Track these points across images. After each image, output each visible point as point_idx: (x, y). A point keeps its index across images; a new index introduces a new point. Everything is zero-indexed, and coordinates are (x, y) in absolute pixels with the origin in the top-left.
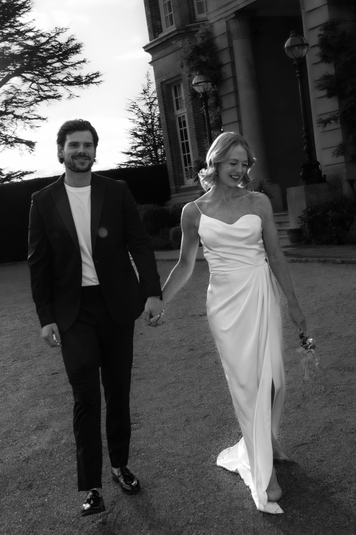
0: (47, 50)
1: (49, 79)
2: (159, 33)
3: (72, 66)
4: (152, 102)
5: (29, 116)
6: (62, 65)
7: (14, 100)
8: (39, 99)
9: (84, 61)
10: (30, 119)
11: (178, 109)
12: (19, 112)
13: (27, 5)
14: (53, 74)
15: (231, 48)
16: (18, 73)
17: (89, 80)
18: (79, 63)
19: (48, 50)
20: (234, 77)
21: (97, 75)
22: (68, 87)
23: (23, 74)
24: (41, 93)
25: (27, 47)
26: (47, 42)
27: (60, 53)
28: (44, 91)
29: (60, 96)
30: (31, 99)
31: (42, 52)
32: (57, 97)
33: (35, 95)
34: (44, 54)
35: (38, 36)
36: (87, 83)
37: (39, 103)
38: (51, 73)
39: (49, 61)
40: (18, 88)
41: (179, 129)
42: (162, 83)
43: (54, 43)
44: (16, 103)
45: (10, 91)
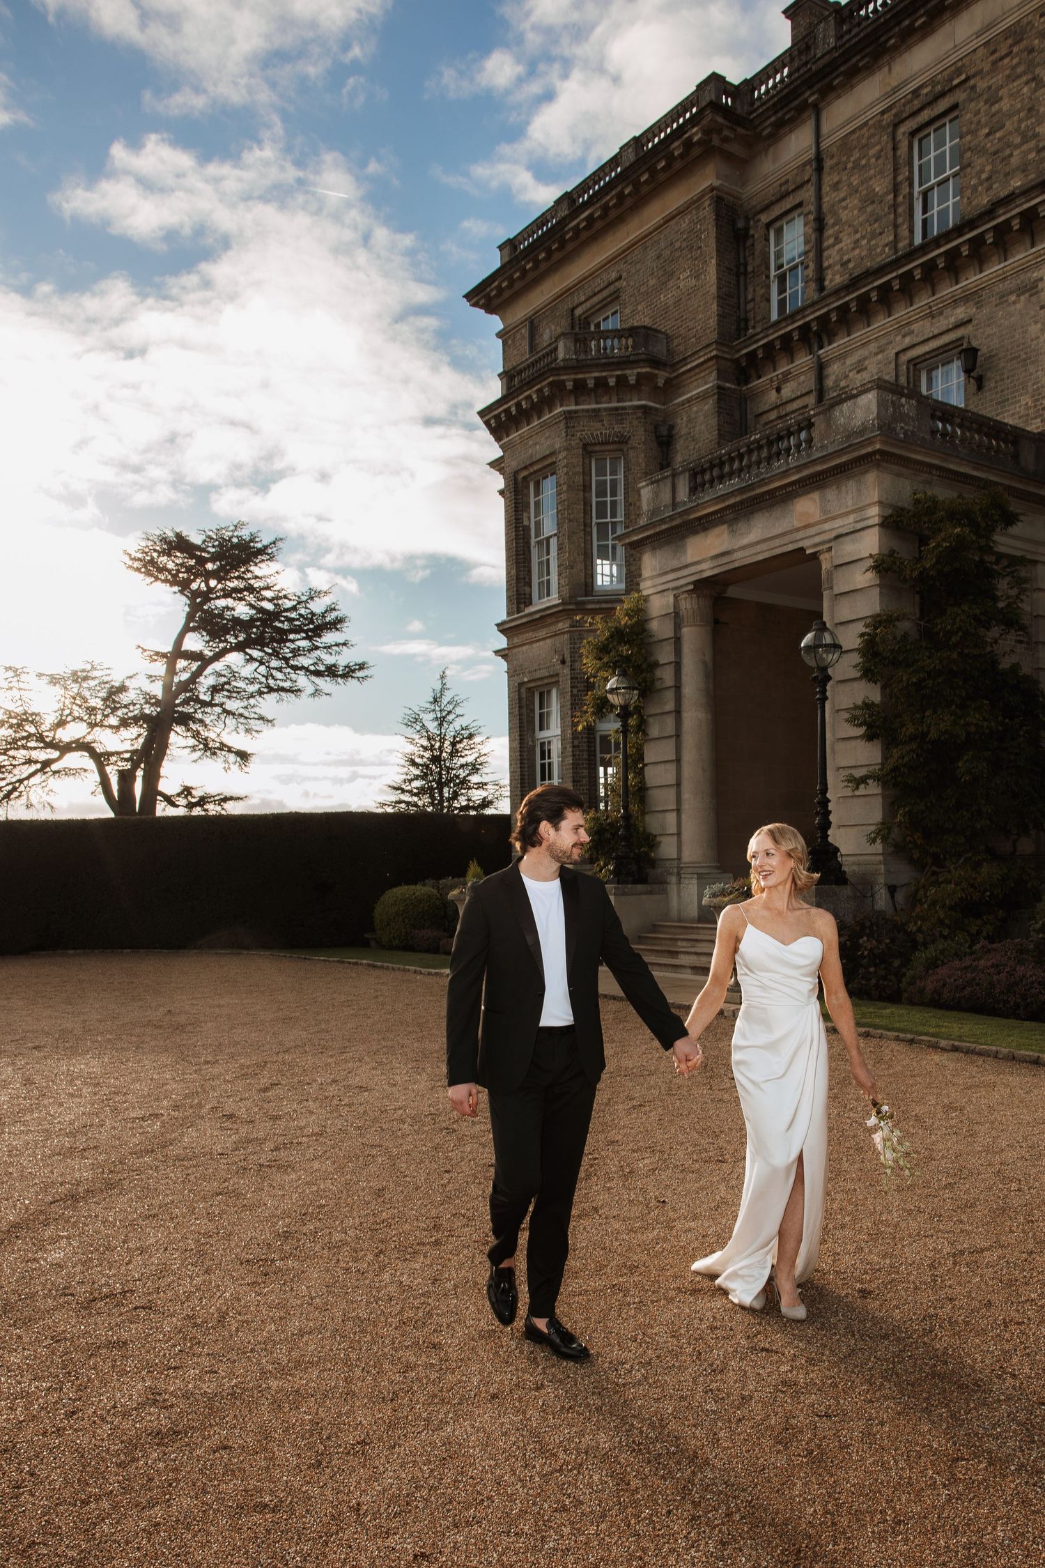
0: (290, 620)
1: (287, 663)
2: (526, 606)
3: (325, 648)
4: (444, 717)
5: (246, 714)
6: (310, 644)
7: (227, 687)
8: (265, 690)
9: (344, 644)
10: (246, 718)
11: (541, 729)
12: (232, 705)
13: (270, 551)
14: (294, 656)
15: (677, 640)
16: (240, 647)
17: (348, 673)
18: (337, 645)
19: (294, 620)
20: (678, 688)
21: (362, 666)
22: (313, 678)
23: (248, 650)
24: (271, 682)
25: (261, 610)
26: (294, 608)
27: (311, 626)
28: (276, 680)
29: (299, 690)
30: (252, 688)
31: (283, 622)
32: (296, 691)
33: (261, 683)
34: (286, 626)
35: (279, 598)
36: (344, 676)
37: (265, 696)
38: (291, 655)
39: (291, 636)
40: (236, 670)
41: (538, 762)
42: (521, 685)
43: (303, 611)
44: (228, 691)
45: (223, 673)
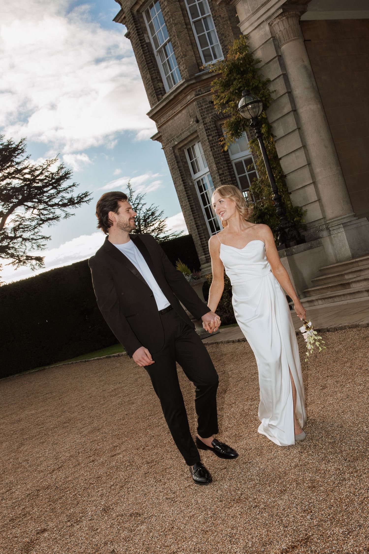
0: (41, 180)
1: (47, 205)
2: (162, 94)
3: (64, 190)
4: (136, 208)
5: (35, 238)
6: (56, 191)
7: (20, 226)
8: (41, 222)
9: (74, 185)
10: (36, 240)
11: (195, 172)
12: (26, 235)
13: (20, 147)
14: (50, 200)
15: (280, 57)
16: (20, 203)
17: (80, 200)
18: (70, 187)
19: (43, 180)
20: (289, 91)
21: (86, 195)
22: (63, 208)
23: (25, 204)
24: (42, 217)
25: (26, 180)
26: (41, 173)
27: (54, 181)
28: (44, 215)
29: (58, 217)
30: (34, 223)
31: (38, 183)
32: (56, 218)
33: (37, 219)
34: (40, 184)
35: (34, 171)
36: (78, 203)
37: (42, 225)
38: (48, 200)
39: (45, 189)
40: (22, 216)
41: (199, 195)
42: (174, 148)
43: (47, 174)
44: (22, 228)
45: (17, 219)
